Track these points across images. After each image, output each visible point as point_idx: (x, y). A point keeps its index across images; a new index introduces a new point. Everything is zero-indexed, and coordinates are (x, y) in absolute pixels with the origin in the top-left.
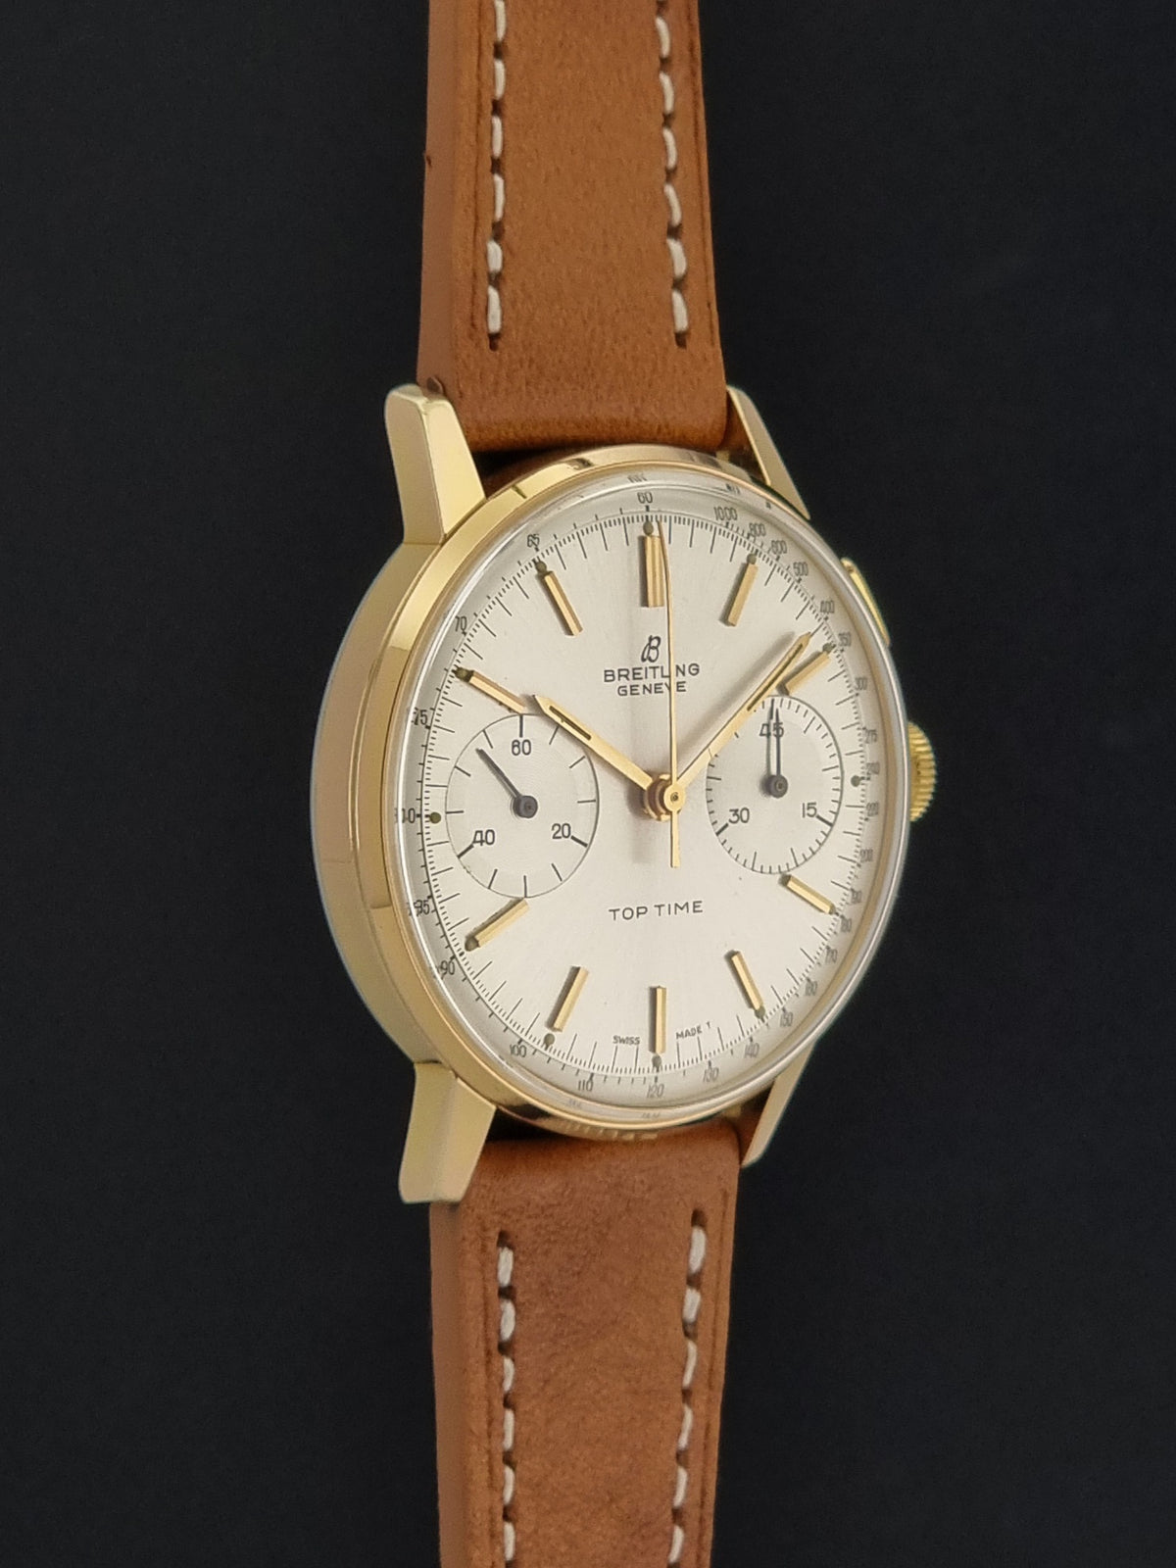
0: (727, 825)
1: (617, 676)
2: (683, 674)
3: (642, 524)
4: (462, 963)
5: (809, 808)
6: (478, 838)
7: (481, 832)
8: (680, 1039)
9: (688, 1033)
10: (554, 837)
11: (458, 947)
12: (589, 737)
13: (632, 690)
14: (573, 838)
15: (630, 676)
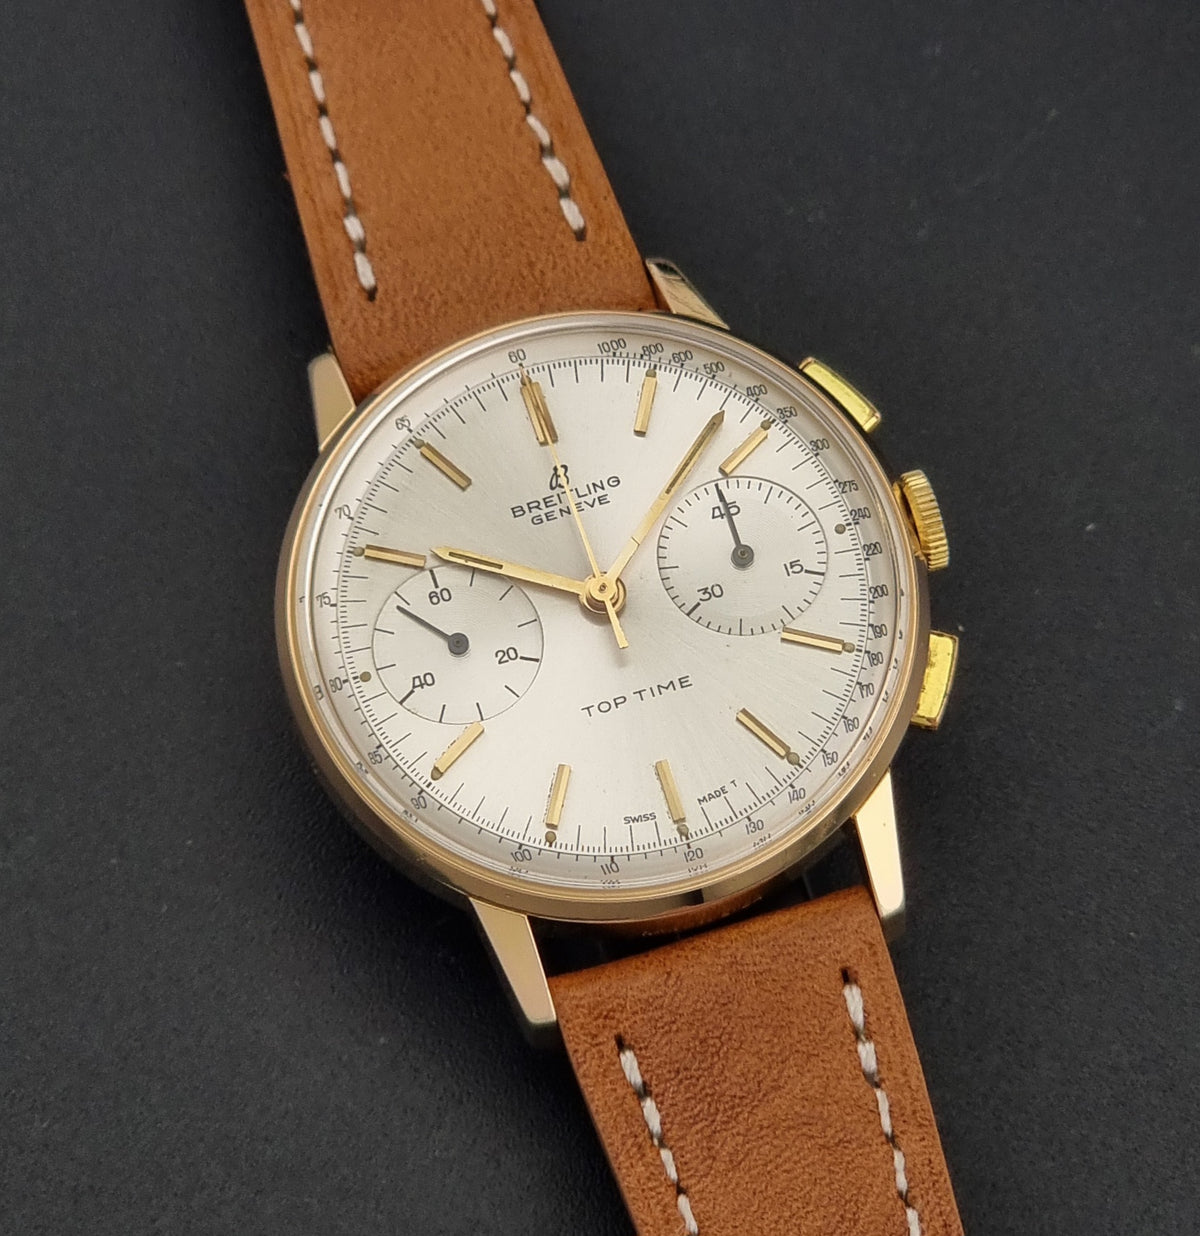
0: (699, 604)
1: (526, 508)
2: (603, 488)
3: (519, 380)
4: (432, 793)
5: (792, 567)
6: (417, 683)
7: (419, 677)
8: (704, 804)
9: (711, 797)
10: (500, 662)
11: (423, 780)
12: (501, 567)
13: (547, 517)
14: (522, 658)
15: (542, 505)
